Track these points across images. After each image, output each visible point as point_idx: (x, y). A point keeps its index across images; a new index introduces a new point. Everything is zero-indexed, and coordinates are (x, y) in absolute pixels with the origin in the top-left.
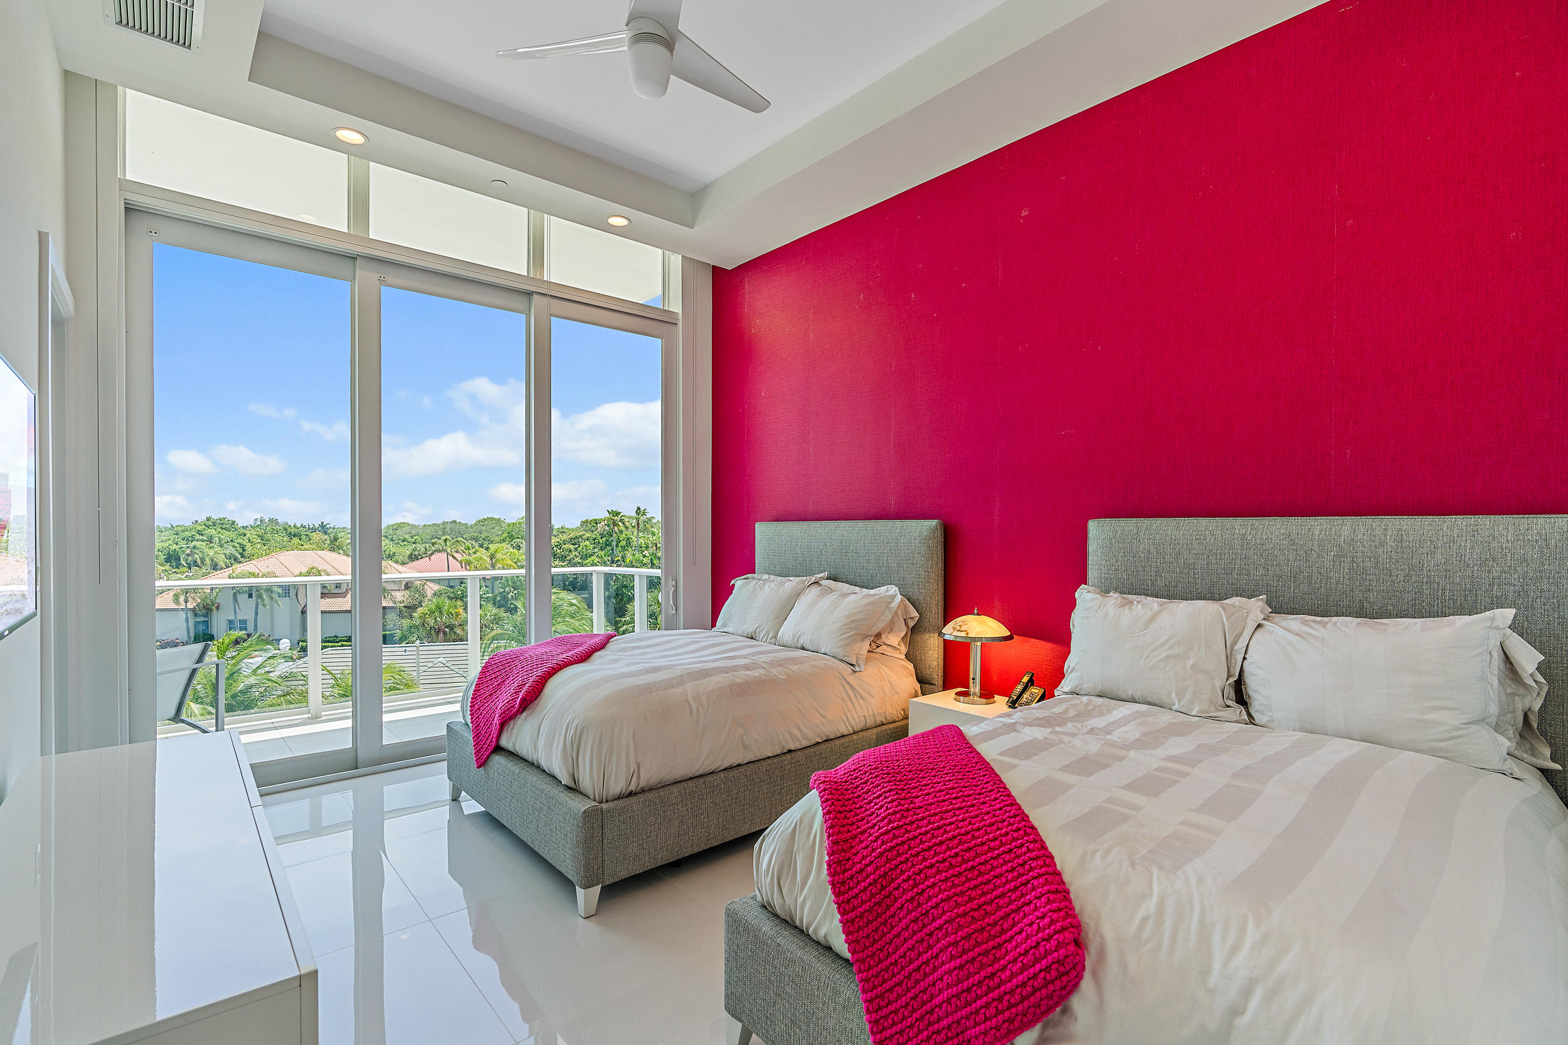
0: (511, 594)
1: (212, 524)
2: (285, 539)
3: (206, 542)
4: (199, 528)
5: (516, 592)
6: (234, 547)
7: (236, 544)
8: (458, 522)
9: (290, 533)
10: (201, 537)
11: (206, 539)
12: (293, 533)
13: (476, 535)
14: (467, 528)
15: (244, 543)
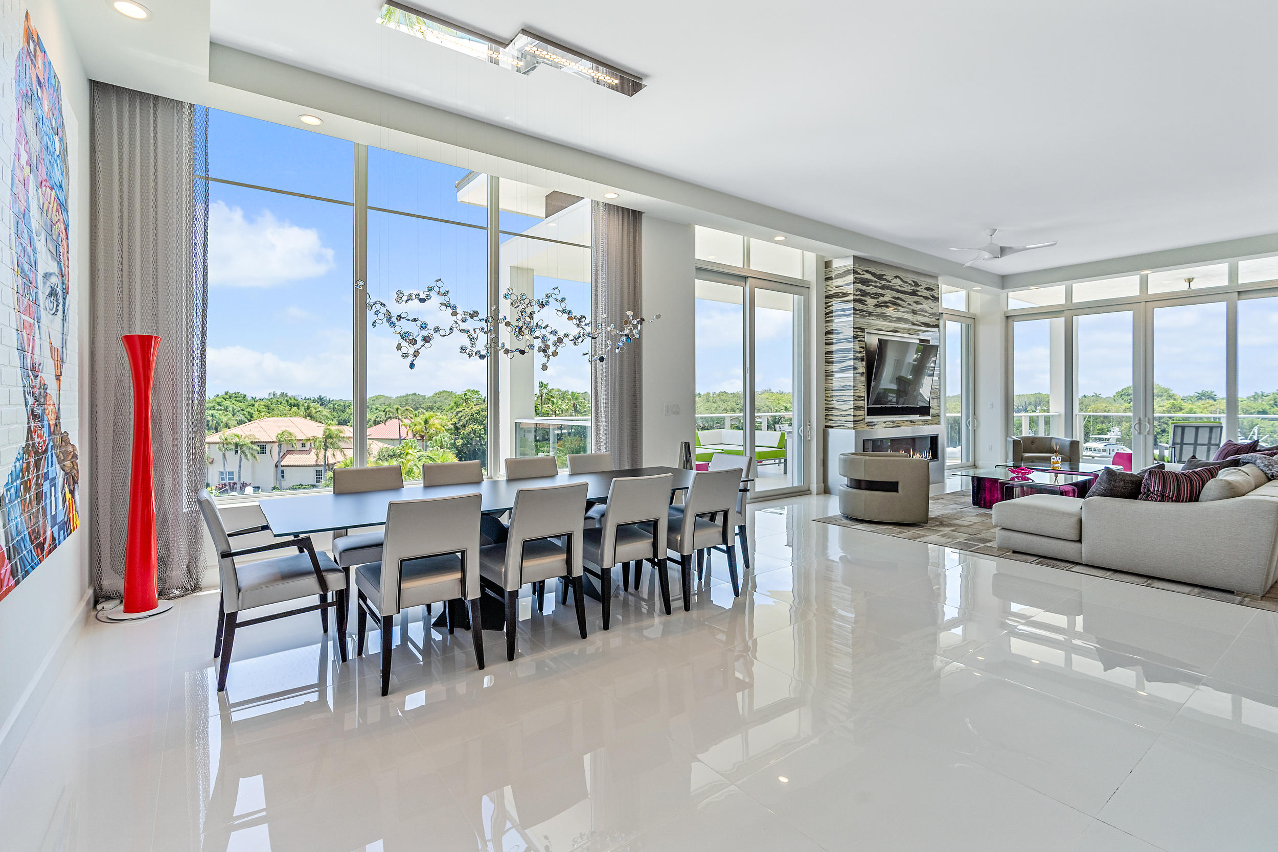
1: (228, 397)
2: (286, 408)
3: (223, 411)
4: (219, 400)
6: (244, 414)
7: (245, 412)
8: (417, 394)
9: (291, 404)
10: (220, 407)
11: (223, 408)
12: (293, 404)
13: (432, 404)
14: (424, 399)
15: (252, 411)
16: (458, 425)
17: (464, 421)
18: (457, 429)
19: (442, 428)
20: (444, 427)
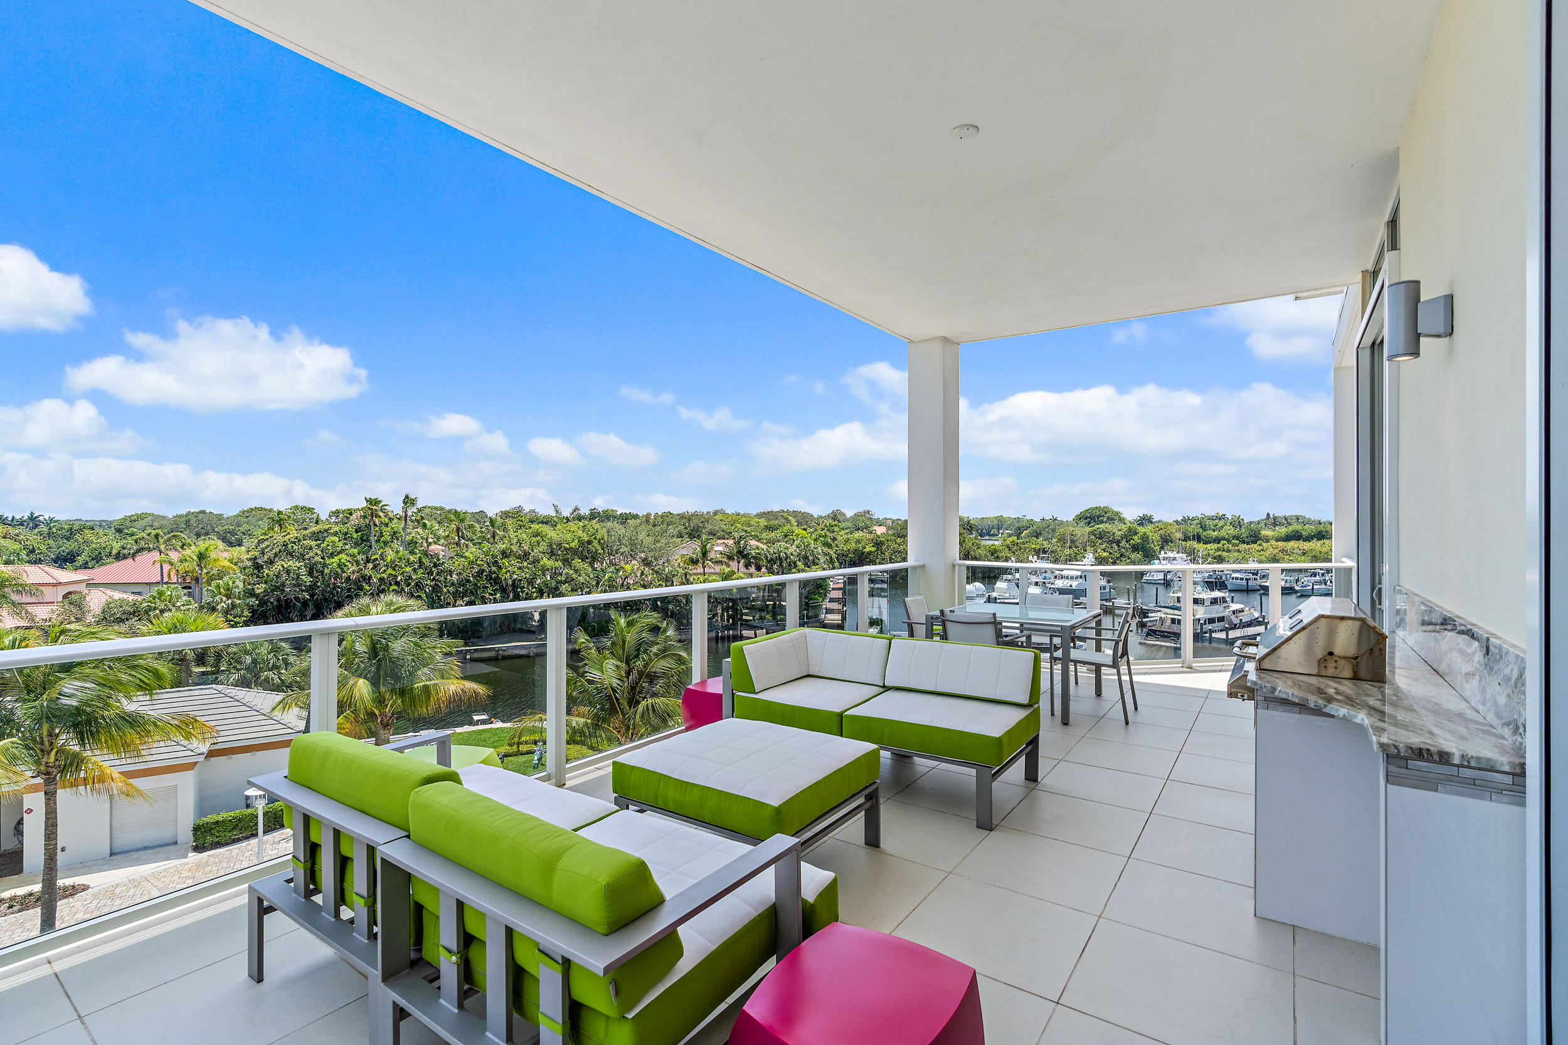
0: (223, 604)
5: (230, 601)
13: (232, 527)
14: (218, 520)
16: (259, 561)
17: (271, 554)
18: (258, 567)
19: (232, 566)
20: (236, 564)
